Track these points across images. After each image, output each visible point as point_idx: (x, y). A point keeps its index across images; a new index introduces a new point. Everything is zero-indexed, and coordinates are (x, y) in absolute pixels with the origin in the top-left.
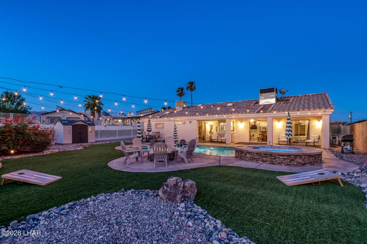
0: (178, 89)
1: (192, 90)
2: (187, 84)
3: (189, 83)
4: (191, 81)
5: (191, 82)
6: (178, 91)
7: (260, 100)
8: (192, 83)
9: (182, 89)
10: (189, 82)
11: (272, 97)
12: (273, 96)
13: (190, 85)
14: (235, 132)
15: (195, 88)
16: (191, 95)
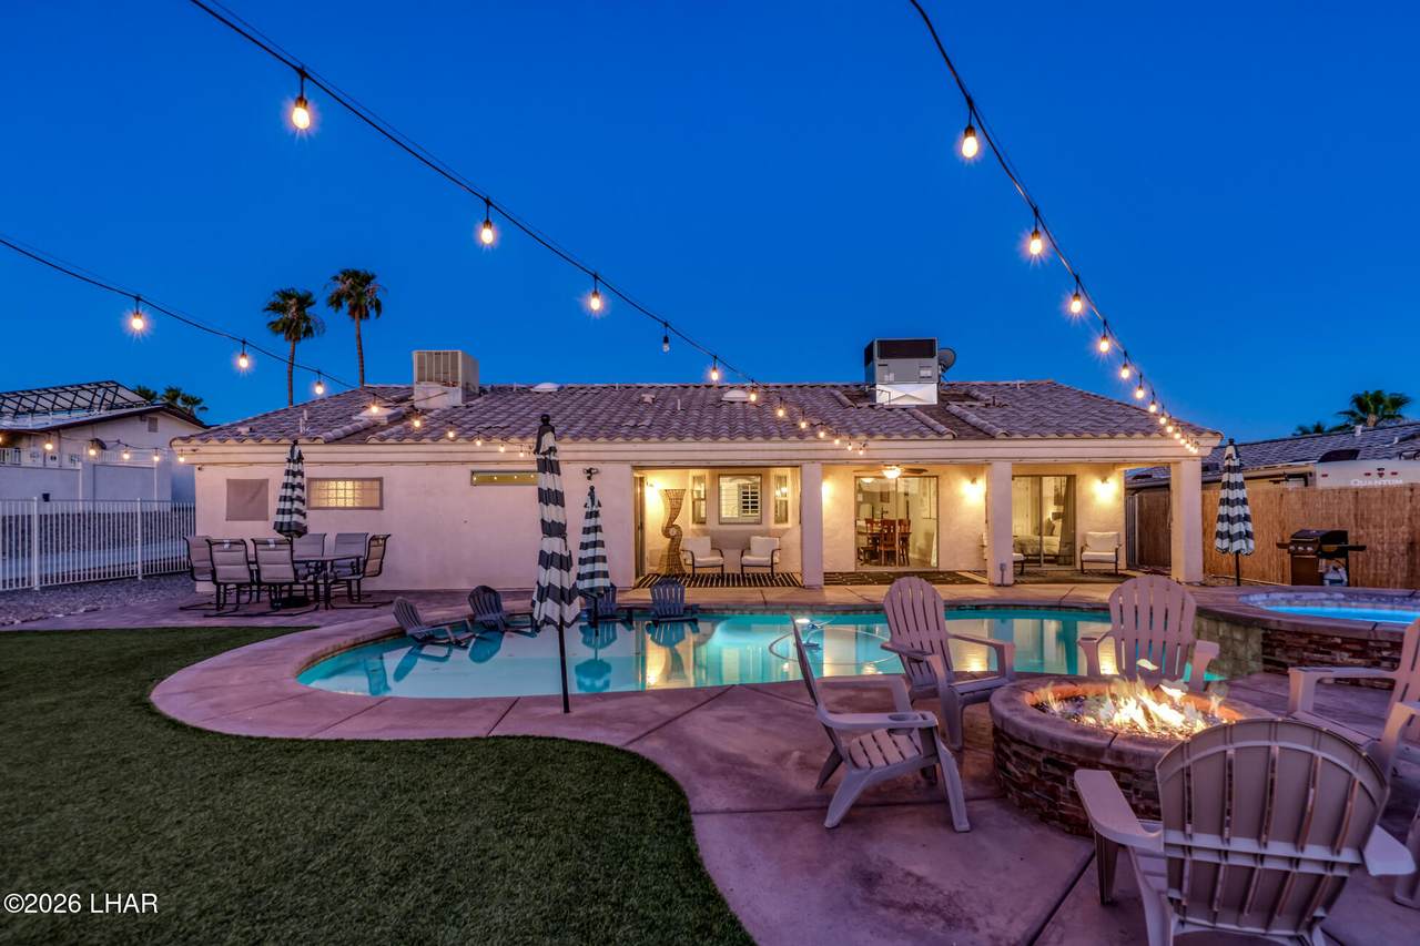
0: (278, 299)
1: (359, 311)
2: (336, 278)
3: (344, 274)
4: (360, 267)
5: (355, 274)
6: (275, 307)
7: (878, 387)
8: (361, 280)
9: (304, 301)
10: (344, 268)
11: (928, 379)
12: (929, 373)
13: (353, 287)
14: (789, 525)
15: (378, 306)
16: (359, 337)
